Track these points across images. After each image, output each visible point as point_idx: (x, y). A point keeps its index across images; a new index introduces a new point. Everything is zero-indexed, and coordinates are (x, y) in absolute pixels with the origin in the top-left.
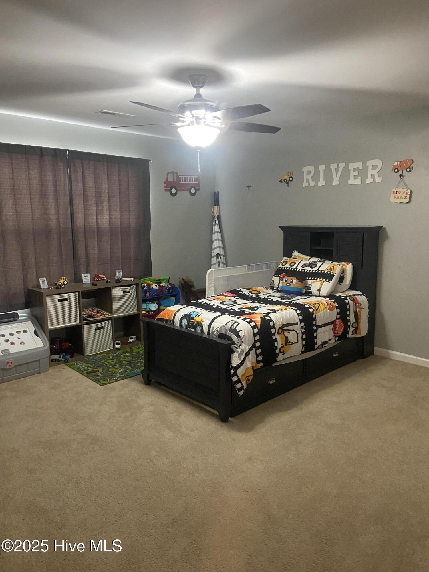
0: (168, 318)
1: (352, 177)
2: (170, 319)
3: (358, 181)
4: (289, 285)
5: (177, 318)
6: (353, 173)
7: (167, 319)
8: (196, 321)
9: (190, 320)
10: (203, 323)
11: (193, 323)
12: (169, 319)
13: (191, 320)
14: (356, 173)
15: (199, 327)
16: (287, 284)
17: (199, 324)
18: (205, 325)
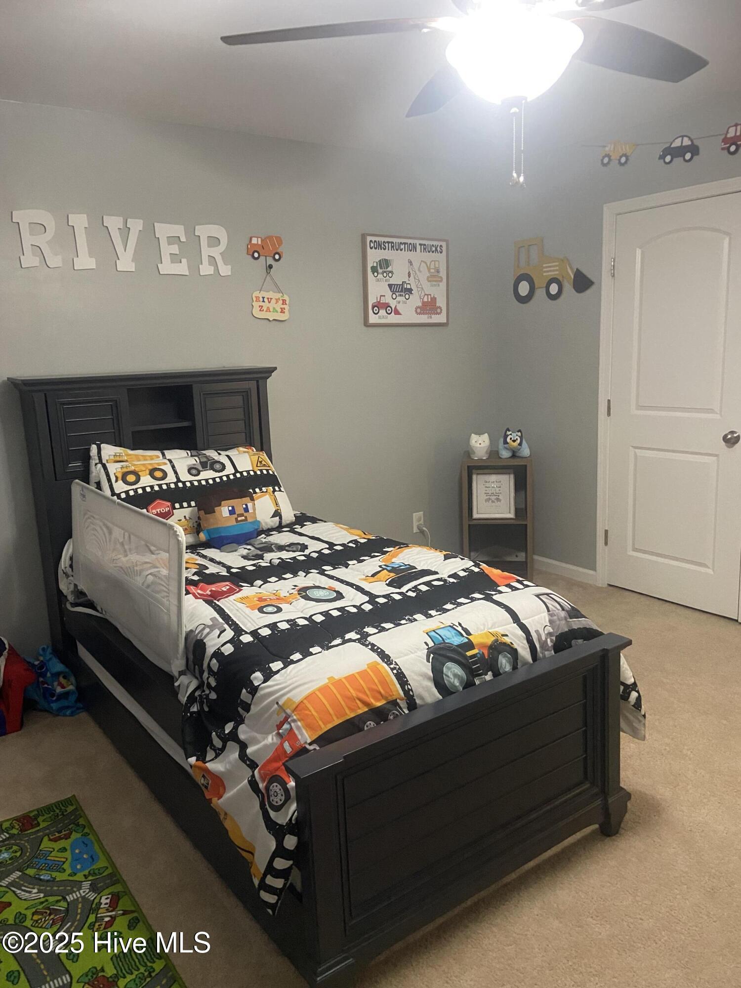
0: (377, 700)
1: (166, 258)
2: (390, 699)
3: (182, 268)
4: (243, 518)
5: (415, 677)
6: (167, 250)
7: (379, 704)
8: (482, 646)
9: (465, 657)
10: (507, 640)
11: (480, 659)
12: (383, 702)
13: (469, 653)
14: (175, 249)
15: (505, 656)
16: (239, 519)
17: (499, 647)
18: (515, 642)
